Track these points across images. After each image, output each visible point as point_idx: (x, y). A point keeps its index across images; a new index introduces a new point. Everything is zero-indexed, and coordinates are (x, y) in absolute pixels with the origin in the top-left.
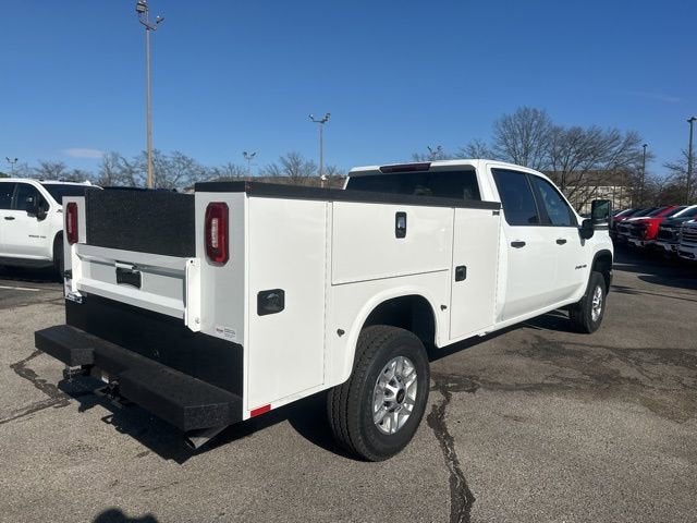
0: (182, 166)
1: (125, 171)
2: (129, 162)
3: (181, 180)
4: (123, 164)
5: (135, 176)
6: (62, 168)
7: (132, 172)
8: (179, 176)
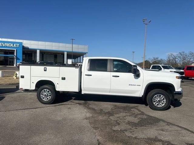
0: (191, 56)
1: (173, 58)
2: (175, 56)
3: (191, 60)
4: (173, 56)
5: (176, 60)
6: (158, 58)
7: (175, 59)
8: (190, 59)
